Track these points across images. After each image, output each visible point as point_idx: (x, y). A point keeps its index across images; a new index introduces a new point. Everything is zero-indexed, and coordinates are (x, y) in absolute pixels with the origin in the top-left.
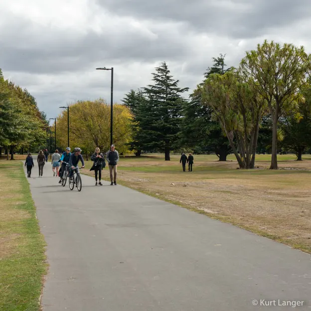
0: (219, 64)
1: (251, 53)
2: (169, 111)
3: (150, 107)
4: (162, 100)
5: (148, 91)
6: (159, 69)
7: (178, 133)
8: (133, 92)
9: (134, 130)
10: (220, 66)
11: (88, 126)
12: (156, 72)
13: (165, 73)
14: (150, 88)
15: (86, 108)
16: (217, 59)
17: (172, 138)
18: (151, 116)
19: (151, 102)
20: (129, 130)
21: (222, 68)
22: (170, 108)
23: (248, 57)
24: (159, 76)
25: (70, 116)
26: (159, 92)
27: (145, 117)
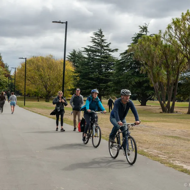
0: (144, 31)
1: (176, 20)
2: (103, 66)
3: (88, 62)
4: (98, 58)
5: (87, 50)
6: (96, 34)
7: (109, 83)
8: (75, 51)
9: (75, 79)
10: (144, 32)
11: (40, 75)
12: (94, 36)
13: (100, 37)
14: (88, 48)
15: (39, 62)
16: (142, 27)
17: (104, 87)
18: (89, 69)
19: (89, 59)
20: (71, 79)
21: (146, 35)
22: (103, 64)
23: (174, 23)
24: (96, 39)
25: (27, 67)
26: (95, 52)
27: (84, 70)
